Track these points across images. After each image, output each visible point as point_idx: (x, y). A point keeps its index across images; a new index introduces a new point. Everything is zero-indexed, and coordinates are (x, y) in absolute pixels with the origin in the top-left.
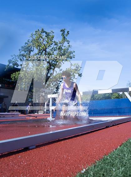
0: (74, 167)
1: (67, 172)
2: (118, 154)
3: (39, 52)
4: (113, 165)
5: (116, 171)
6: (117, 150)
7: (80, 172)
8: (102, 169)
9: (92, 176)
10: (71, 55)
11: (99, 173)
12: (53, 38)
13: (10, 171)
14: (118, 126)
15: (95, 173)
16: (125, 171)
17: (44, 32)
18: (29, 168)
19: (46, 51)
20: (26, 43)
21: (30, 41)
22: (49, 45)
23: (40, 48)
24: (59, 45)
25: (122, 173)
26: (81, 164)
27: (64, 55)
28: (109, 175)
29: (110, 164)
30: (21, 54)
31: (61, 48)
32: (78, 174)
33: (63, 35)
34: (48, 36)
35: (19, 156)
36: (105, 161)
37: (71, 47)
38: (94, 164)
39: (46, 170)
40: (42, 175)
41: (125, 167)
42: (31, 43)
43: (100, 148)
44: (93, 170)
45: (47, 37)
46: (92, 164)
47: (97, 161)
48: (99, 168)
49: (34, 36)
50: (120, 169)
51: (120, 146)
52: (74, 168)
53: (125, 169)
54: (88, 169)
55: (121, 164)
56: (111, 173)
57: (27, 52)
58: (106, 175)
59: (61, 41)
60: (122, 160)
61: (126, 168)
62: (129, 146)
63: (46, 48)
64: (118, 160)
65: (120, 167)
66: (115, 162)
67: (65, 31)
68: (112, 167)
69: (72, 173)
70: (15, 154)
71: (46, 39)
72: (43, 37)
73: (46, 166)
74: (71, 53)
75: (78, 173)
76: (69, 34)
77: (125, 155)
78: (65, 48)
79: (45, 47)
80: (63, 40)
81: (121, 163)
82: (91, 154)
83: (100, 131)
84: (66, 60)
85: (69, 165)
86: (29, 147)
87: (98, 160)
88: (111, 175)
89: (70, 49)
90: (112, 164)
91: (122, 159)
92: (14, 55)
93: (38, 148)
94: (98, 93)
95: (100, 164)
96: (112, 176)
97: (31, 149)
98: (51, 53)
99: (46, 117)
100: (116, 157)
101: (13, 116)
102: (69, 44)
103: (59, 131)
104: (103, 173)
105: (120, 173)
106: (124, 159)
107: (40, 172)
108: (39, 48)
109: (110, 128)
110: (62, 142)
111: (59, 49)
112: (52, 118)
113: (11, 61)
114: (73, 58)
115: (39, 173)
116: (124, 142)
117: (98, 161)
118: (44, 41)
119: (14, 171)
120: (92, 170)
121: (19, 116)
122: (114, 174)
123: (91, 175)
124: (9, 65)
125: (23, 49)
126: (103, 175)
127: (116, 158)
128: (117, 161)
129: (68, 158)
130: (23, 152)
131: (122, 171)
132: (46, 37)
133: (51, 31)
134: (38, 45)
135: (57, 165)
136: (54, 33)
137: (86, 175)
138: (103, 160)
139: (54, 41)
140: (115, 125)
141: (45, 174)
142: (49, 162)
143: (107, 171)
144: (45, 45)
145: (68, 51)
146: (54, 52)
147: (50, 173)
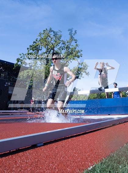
0: (81, 164)
1: (74, 169)
2: (124, 152)
3: (47, 51)
5: (122, 169)
6: (123, 147)
7: (87, 169)
8: (108, 166)
10: (79, 54)
11: (105, 170)
12: (61, 37)
13: (18, 168)
14: (124, 124)
15: (102, 170)
17: (52, 31)
18: (37, 165)
19: (54, 50)
20: (34, 42)
21: (38, 40)
22: (57, 44)
23: (48, 47)
24: (67, 44)
26: (88, 161)
27: (71, 53)
28: (115, 172)
29: (116, 161)
30: (29, 52)
31: (69, 47)
32: (85, 171)
33: (71, 34)
34: (56, 35)
35: (27, 153)
36: (112, 158)
37: (78, 46)
38: (101, 161)
39: (54, 167)
42: (39, 42)
44: (99, 167)
46: (99, 161)
48: (106, 165)
49: (42, 35)
50: (126, 166)
51: (126, 144)
52: (81, 165)
54: (95, 167)
56: (117, 170)
57: (35, 51)
58: (112, 172)
59: (68, 40)
63: (54, 47)
64: (125, 157)
65: (127, 164)
67: (73, 30)
68: (118, 165)
69: (79, 170)
70: (23, 151)
71: (54, 38)
72: (51, 36)
73: (54, 163)
74: (78, 52)
75: (85, 170)
76: (76, 33)
79: (52, 46)
80: (70, 39)
81: (127, 160)
82: (98, 151)
83: (107, 129)
84: (74, 59)
85: (76, 162)
86: (37, 144)
88: (118, 172)
89: (77, 48)
90: (119, 161)
92: (23, 54)
93: (46, 146)
94: (105, 91)
95: (107, 162)
97: (39, 146)
98: (59, 52)
100: (123, 154)
101: (21, 113)
102: (76, 43)
104: (110, 170)
105: (126, 170)
107: (48, 169)
109: (117, 126)
110: (70, 140)
111: (67, 48)
113: (19, 59)
114: (80, 57)
115: (46, 170)
117: (105, 158)
118: (52, 40)
119: (22, 168)
120: (98, 167)
121: (27, 114)
122: (120, 171)
123: (97, 172)
124: (17, 64)
125: (31, 48)
126: (110, 172)
128: (123, 158)
130: (30, 149)
132: (54, 36)
133: (59, 30)
134: (46, 44)
135: (64, 162)
136: (61, 32)
137: (92, 172)
138: (109, 157)
139: (62, 40)
140: (121, 123)
141: (52, 171)
142: (57, 159)
143: (114, 168)
144: (53, 44)
145: (76, 50)
146: (62, 51)
147: (57, 170)
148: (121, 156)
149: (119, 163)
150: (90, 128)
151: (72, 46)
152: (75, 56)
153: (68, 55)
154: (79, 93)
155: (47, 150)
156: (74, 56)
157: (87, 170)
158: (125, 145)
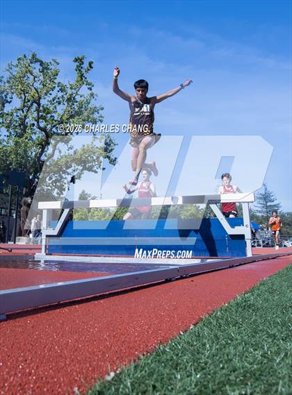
0: (90, 366)
1: (73, 377)
2: (188, 343)
4: (176, 366)
5: (183, 381)
6: (188, 333)
7: (104, 379)
8: (151, 374)
9: (128, 388)
10: (96, 116)
11: (143, 383)
12: (57, 75)
14: (192, 279)
15: (136, 383)
16: (202, 381)
17: (37, 61)
19: (39, 105)
21: (5, 80)
22: (48, 92)
23: (25, 97)
24: (69, 92)
25: (196, 386)
26: (105, 361)
27: (79, 113)
28: (167, 388)
29: (170, 363)
31: (74, 99)
32: (99, 383)
33: (80, 70)
34: (45, 71)
36: (160, 356)
37: (95, 97)
38: (135, 361)
39: (27, 371)
40: (17, 382)
41: (204, 371)
42: (7, 84)
43: (149, 328)
44: (131, 376)
45: (42, 72)
46: (130, 361)
47: (142, 357)
48: (146, 371)
49: (14, 68)
50: (191, 376)
51: (195, 325)
52: (90, 369)
53: (204, 376)
54: (120, 373)
55: (195, 364)
56: (171, 384)
58: (160, 388)
59: (73, 82)
60: (198, 357)
61: (205, 374)
62: (214, 326)
63: (40, 98)
64: (189, 355)
65: (193, 372)
66: (183, 360)
67: (84, 61)
68: (174, 371)
69: (85, 379)
71: (41, 78)
72: (34, 71)
73: (28, 361)
74: (95, 110)
75: (97, 380)
76: (91, 67)
77: (204, 345)
78: (82, 98)
79: (36, 95)
80: (78, 81)
81: (194, 362)
82: (130, 339)
83: (152, 288)
85: (79, 362)
87: (145, 353)
88: (172, 389)
89: (93, 101)
90: (175, 363)
91: (198, 353)
93: (11, 321)
94: (151, 203)
95: (148, 364)
96: (174, 391)
98: (51, 108)
99: (33, 251)
100: (185, 349)
102: (91, 90)
103: (60, 284)
104: (155, 382)
105: (191, 385)
106: (203, 354)
107: (13, 373)
108: (23, 97)
109: (174, 282)
110: (66, 309)
111: (69, 100)
112: (46, 254)
114: (99, 123)
115: (10, 377)
116: (205, 316)
117: (144, 355)
118: (36, 81)
120: (129, 375)
122: (178, 387)
123: (126, 386)
126: (154, 387)
127: (184, 351)
128: (186, 357)
129: (78, 347)
131: (197, 382)
132: (40, 72)
133: (53, 60)
134: (23, 91)
135: (51, 359)
136: (58, 64)
137: (115, 385)
138: (154, 354)
139: (59, 83)
140: (186, 277)
141: (24, 380)
142: (35, 353)
143: (163, 378)
144: (37, 91)
145: (90, 106)
146: (57, 107)
147: (34, 378)
148: (182, 353)
149: (177, 369)
150: (114, 285)
151: (81, 96)
152: (87, 120)
153: (72, 117)
154: (93, 204)
155: (13, 331)
156: (84, 120)
157: (102, 381)
158: (192, 327)
